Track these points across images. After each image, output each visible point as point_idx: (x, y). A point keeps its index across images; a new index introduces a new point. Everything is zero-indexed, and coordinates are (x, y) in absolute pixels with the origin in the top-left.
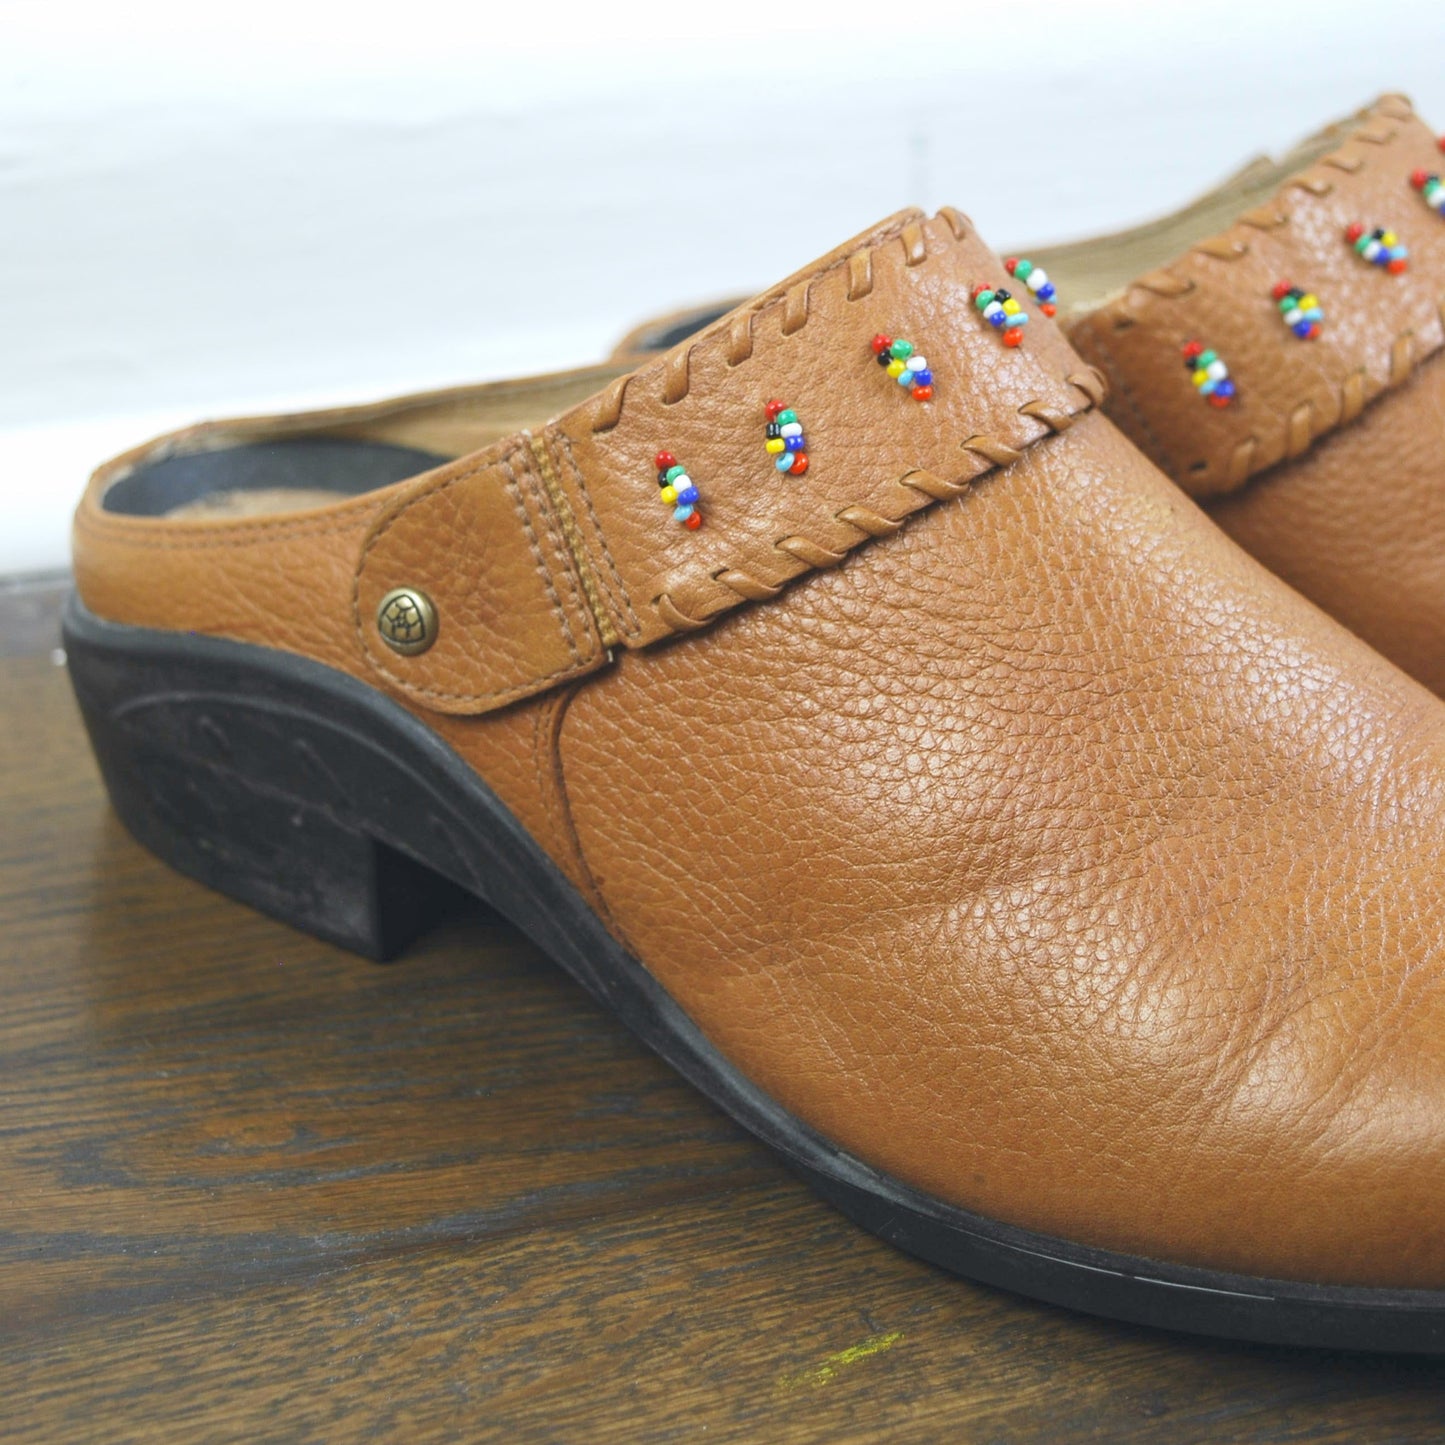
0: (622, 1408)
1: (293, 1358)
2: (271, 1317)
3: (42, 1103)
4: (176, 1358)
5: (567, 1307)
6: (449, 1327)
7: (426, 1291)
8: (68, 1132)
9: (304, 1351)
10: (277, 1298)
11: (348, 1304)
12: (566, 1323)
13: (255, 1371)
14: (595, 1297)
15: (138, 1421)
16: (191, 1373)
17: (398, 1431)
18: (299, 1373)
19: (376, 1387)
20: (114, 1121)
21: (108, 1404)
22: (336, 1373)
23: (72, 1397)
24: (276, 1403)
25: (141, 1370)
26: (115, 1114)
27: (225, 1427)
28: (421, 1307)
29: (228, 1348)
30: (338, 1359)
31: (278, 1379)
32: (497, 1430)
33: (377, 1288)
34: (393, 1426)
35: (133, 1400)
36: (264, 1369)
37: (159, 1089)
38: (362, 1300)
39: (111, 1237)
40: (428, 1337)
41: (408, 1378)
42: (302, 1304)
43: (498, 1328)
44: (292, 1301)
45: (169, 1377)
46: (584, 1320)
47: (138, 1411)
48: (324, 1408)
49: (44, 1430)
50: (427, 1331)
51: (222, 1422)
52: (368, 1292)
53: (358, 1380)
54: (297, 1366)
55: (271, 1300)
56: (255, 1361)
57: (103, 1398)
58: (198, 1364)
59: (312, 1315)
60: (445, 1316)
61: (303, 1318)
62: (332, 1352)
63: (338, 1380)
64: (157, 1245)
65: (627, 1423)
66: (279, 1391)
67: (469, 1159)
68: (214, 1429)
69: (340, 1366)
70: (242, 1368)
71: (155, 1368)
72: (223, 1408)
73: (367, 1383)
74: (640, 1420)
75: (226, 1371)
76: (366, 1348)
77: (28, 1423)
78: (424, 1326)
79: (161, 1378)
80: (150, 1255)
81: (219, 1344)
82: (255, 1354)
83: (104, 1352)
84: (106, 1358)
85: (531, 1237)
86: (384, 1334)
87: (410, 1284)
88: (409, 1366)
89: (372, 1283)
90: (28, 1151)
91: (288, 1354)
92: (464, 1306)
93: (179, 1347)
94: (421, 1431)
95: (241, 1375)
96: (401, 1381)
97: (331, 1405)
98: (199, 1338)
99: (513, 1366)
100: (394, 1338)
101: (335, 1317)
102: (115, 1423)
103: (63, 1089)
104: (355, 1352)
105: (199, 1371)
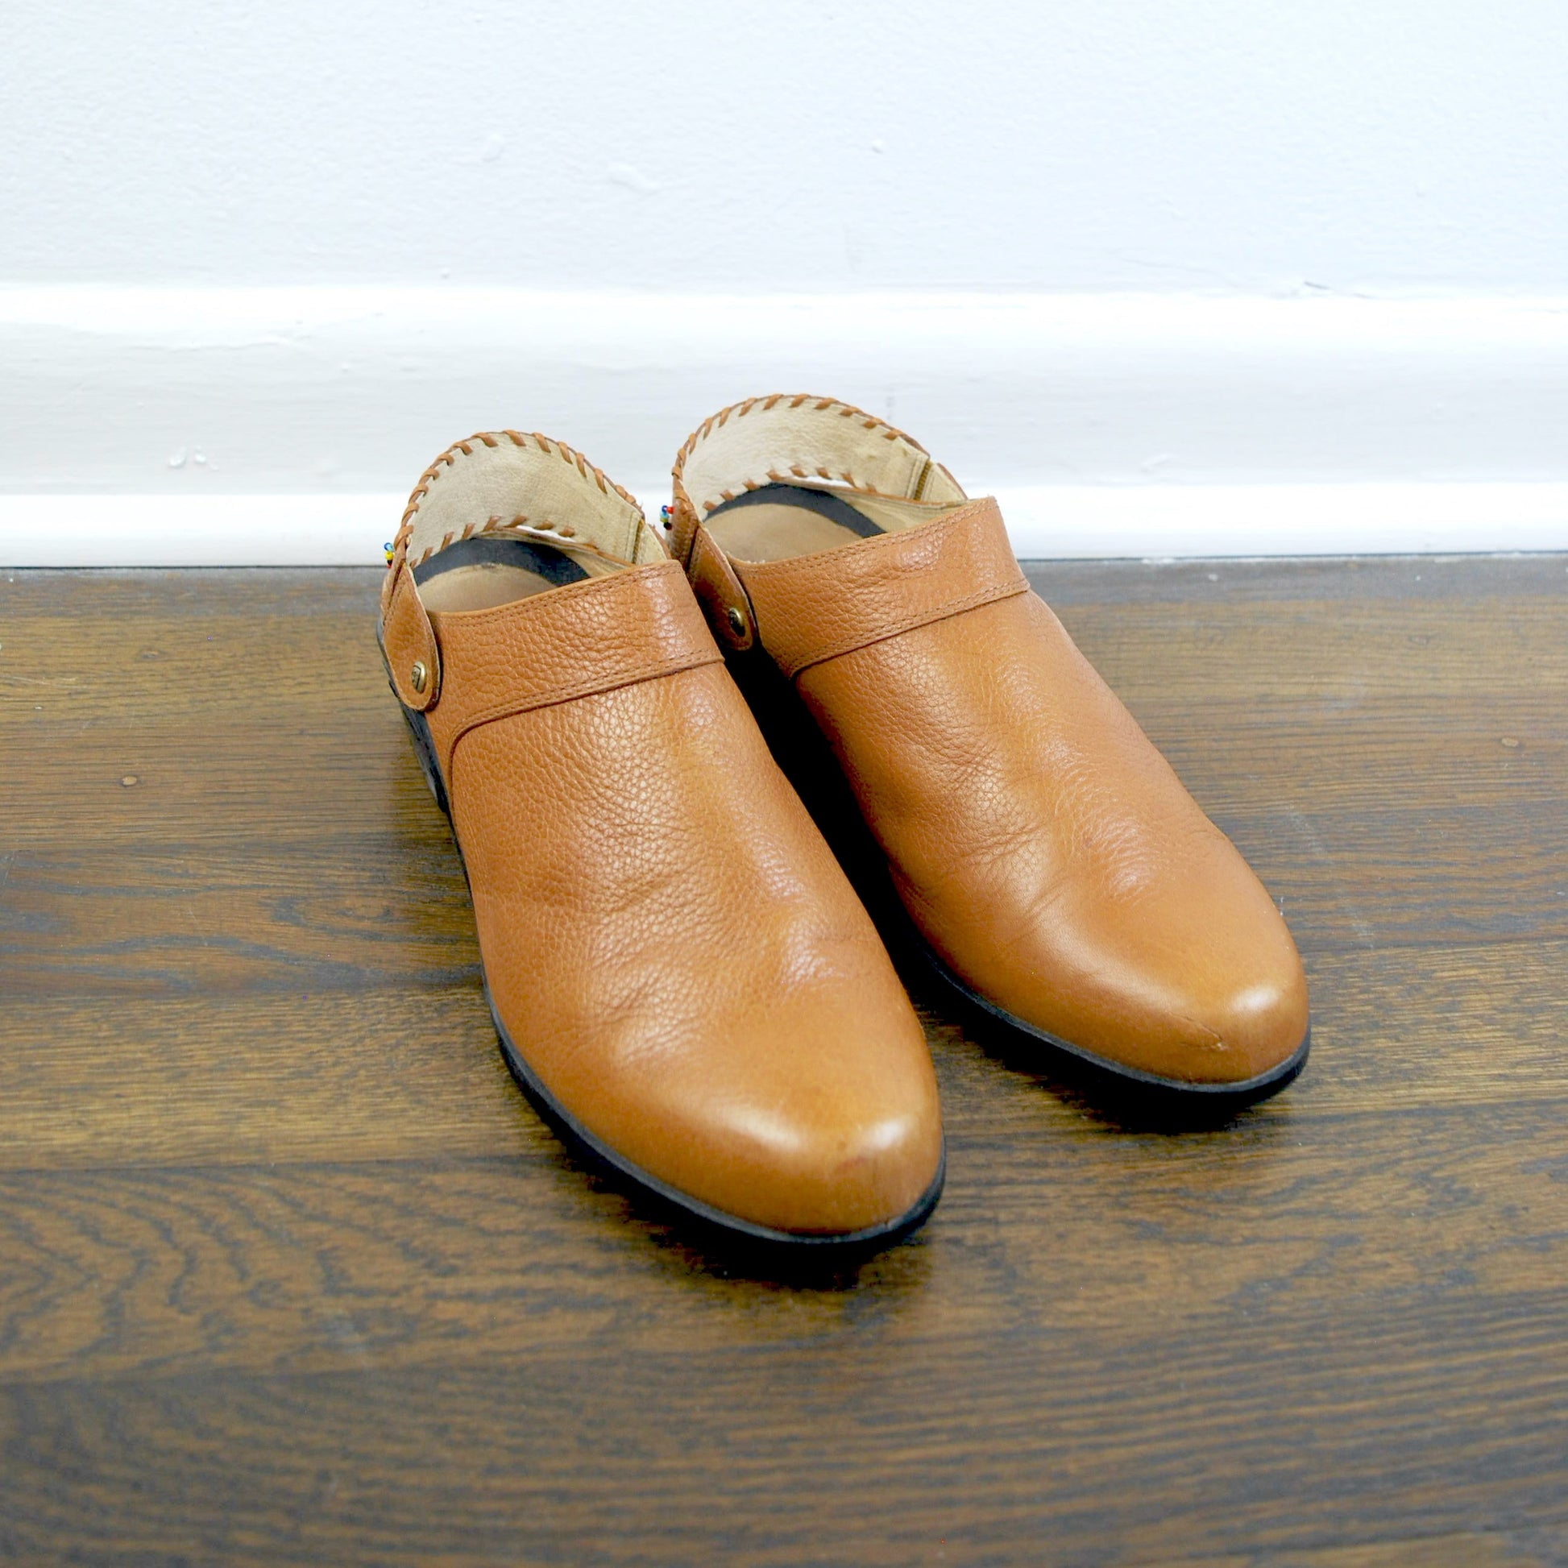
0: (457, 1089)
1: (330, 1031)
2: (329, 1009)
3: (282, 873)
4: (280, 1021)
5: (459, 1031)
6: (403, 1030)
7: (402, 1009)
8: (286, 891)
9: (336, 1029)
10: (336, 999)
11: (366, 1009)
12: (454, 1039)
13: (310, 1035)
14: (473, 1028)
15: (251, 1049)
16: (284, 1030)
17: (357, 1079)
18: (328, 1040)
19: (357, 1054)
20: (308, 889)
21: (242, 1038)
22: (345, 1044)
23: (229, 1031)
24: (312, 1053)
25: (264, 1024)
26: (311, 886)
27: (285, 1060)
28: (396, 1017)
29: (304, 1020)
30: (349, 1035)
31: (318, 1041)
32: (399, 1088)
33: (381, 1003)
34: (356, 1076)
35: (252, 1038)
36: (315, 1034)
37: (335, 876)
38: (373, 1007)
39: (281, 952)
40: (391, 1033)
41: (373, 1053)
42: (346, 1004)
43: (424, 1035)
44: (342, 1001)
45: (274, 1030)
46: (463, 1039)
47: (253, 1044)
48: (330, 1060)
49: (211, 1045)
50: (393, 1030)
51: (285, 1057)
52: (377, 1003)
53: (352, 1049)
54: (328, 1036)
55: (333, 999)
56: (313, 1029)
57: (242, 1034)
58: (288, 1026)
59: (347, 1011)
60: (403, 1024)
61: (343, 1012)
62: (347, 1032)
63: (343, 1047)
64: (298, 960)
65: (455, 1097)
66: (315, 1047)
67: (453, 942)
68: (280, 1060)
69: (347, 1040)
70: (306, 1032)
71: (269, 1024)
72: (288, 1050)
73: (355, 1052)
74: (462, 1097)
75: (298, 1032)
76: (363, 1033)
77: (206, 1040)
78: (392, 1027)
79: (269, 1030)
80: (293, 964)
81: (301, 1018)
82: (315, 1026)
83: (252, 1011)
84: (252, 1014)
85: (461, 990)
86: (374, 1028)
87: (396, 1004)
88: (376, 1047)
89: (380, 999)
90: (265, 898)
91: (328, 1029)
92: (414, 1020)
93: (284, 1015)
94: (367, 1081)
95: (304, 1035)
96: (369, 1053)
97: (334, 1059)
98: (295, 1012)
99: (420, 1057)
100: (377, 1031)
101: (357, 1014)
102: (242, 1048)
103: (294, 867)
104: (357, 1034)
105: (288, 1029)
